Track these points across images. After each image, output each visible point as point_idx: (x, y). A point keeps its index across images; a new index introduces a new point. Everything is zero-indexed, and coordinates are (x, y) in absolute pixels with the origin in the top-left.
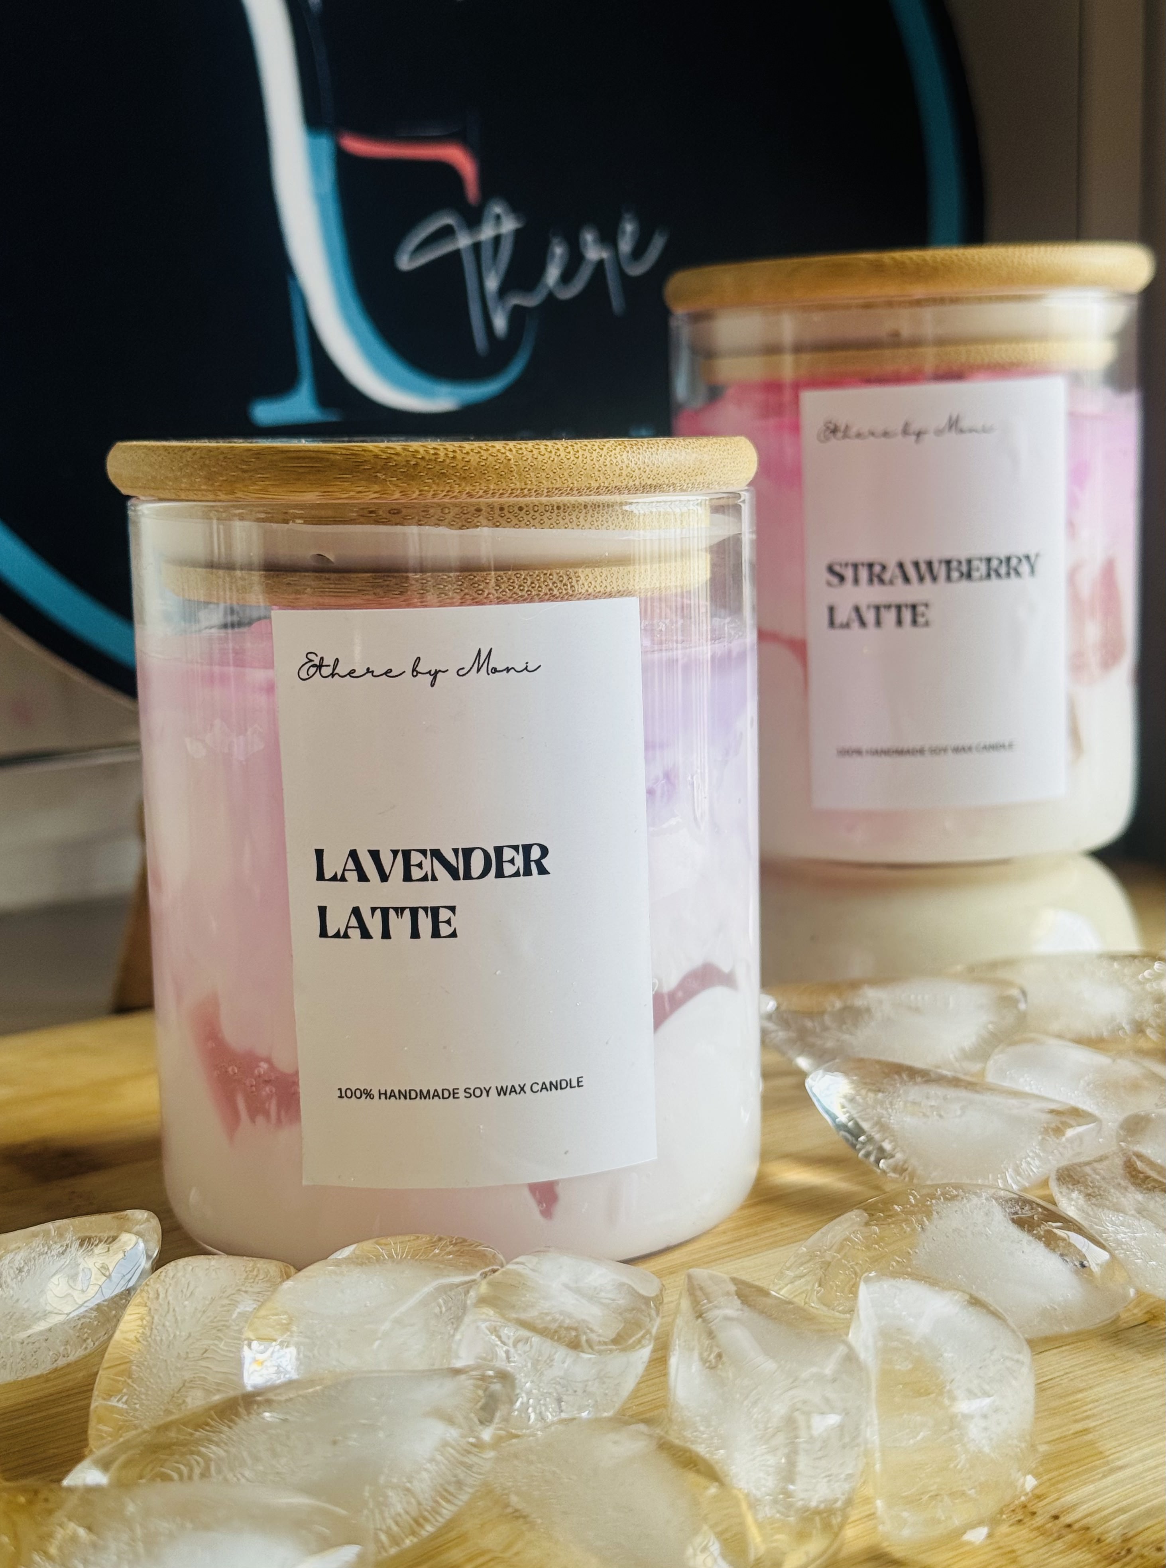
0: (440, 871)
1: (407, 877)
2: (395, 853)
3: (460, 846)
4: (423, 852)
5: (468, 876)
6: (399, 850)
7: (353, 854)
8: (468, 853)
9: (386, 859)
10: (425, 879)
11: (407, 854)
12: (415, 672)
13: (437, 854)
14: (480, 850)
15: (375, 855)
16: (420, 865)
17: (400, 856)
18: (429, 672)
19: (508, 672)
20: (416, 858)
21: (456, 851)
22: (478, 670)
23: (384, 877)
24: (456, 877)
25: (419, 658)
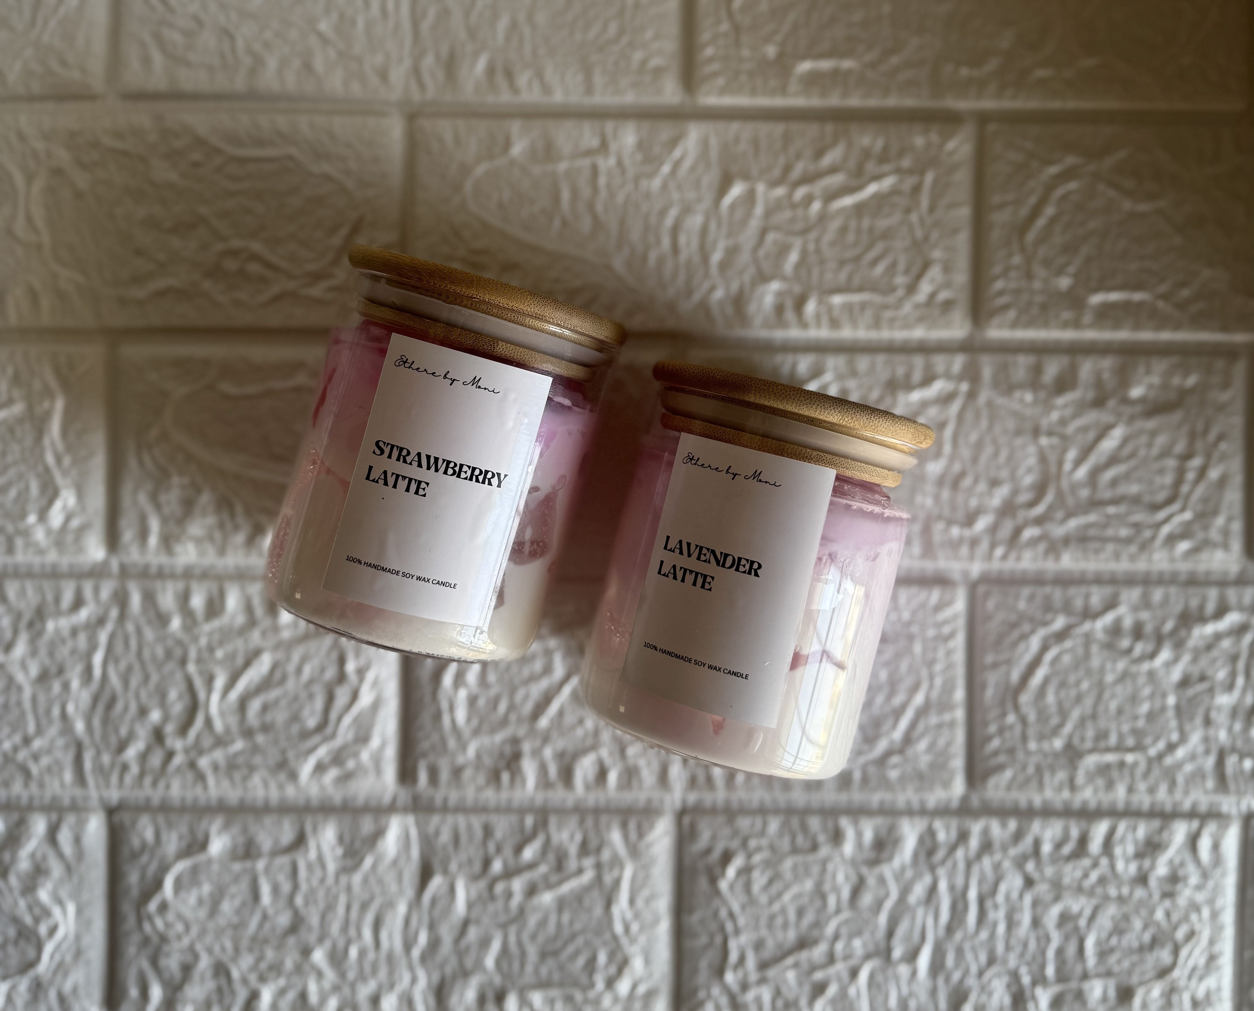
0: (713, 559)
1: (699, 558)
2: (697, 546)
3: (724, 552)
4: (708, 549)
5: (723, 566)
6: (698, 546)
7: (680, 542)
8: (726, 556)
9: (693, 548)
10: (705, 561)
11: (701, 548)
12: (727, 472)
13: (713, 552)
14: (731, 556)
15: (689, 544)
16: (705, 555)
17: (698, 548)
18: (733, 474)
19: (766, 483)
20: (704, 551)
21: (721, 553)
22: (754, 479)
23: (689, 555)
24: (718, 564)
25: (730, 466)
